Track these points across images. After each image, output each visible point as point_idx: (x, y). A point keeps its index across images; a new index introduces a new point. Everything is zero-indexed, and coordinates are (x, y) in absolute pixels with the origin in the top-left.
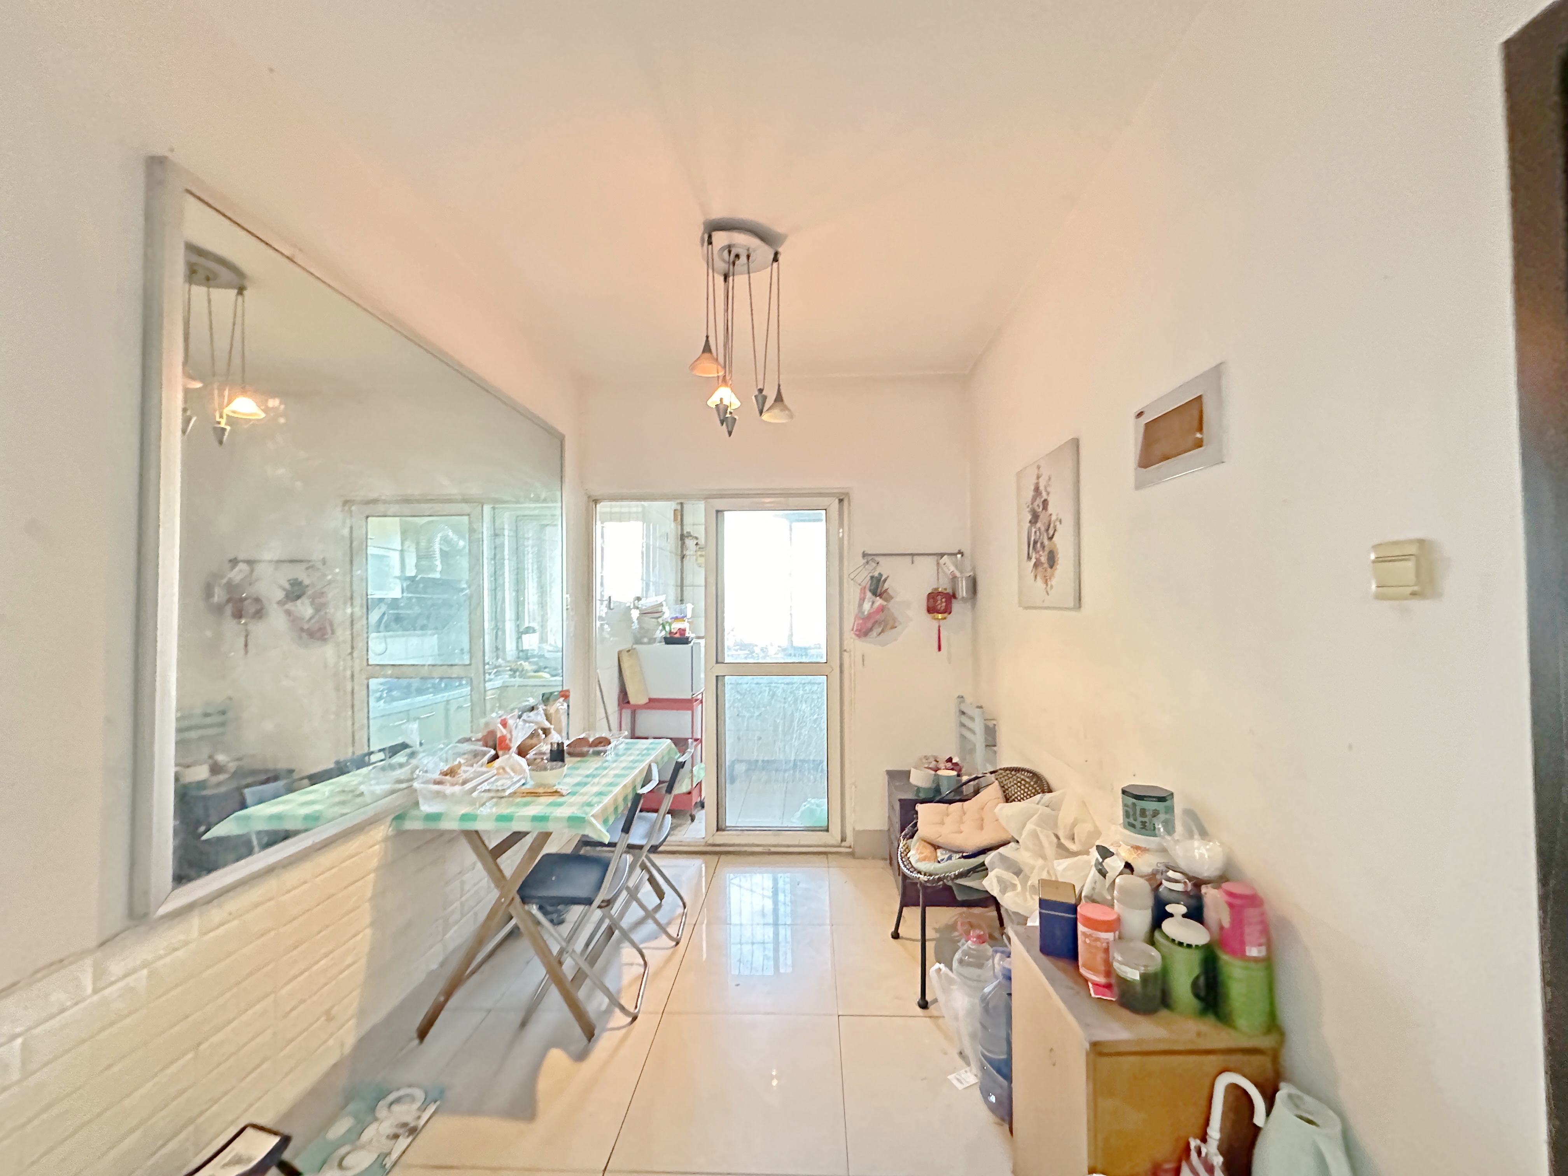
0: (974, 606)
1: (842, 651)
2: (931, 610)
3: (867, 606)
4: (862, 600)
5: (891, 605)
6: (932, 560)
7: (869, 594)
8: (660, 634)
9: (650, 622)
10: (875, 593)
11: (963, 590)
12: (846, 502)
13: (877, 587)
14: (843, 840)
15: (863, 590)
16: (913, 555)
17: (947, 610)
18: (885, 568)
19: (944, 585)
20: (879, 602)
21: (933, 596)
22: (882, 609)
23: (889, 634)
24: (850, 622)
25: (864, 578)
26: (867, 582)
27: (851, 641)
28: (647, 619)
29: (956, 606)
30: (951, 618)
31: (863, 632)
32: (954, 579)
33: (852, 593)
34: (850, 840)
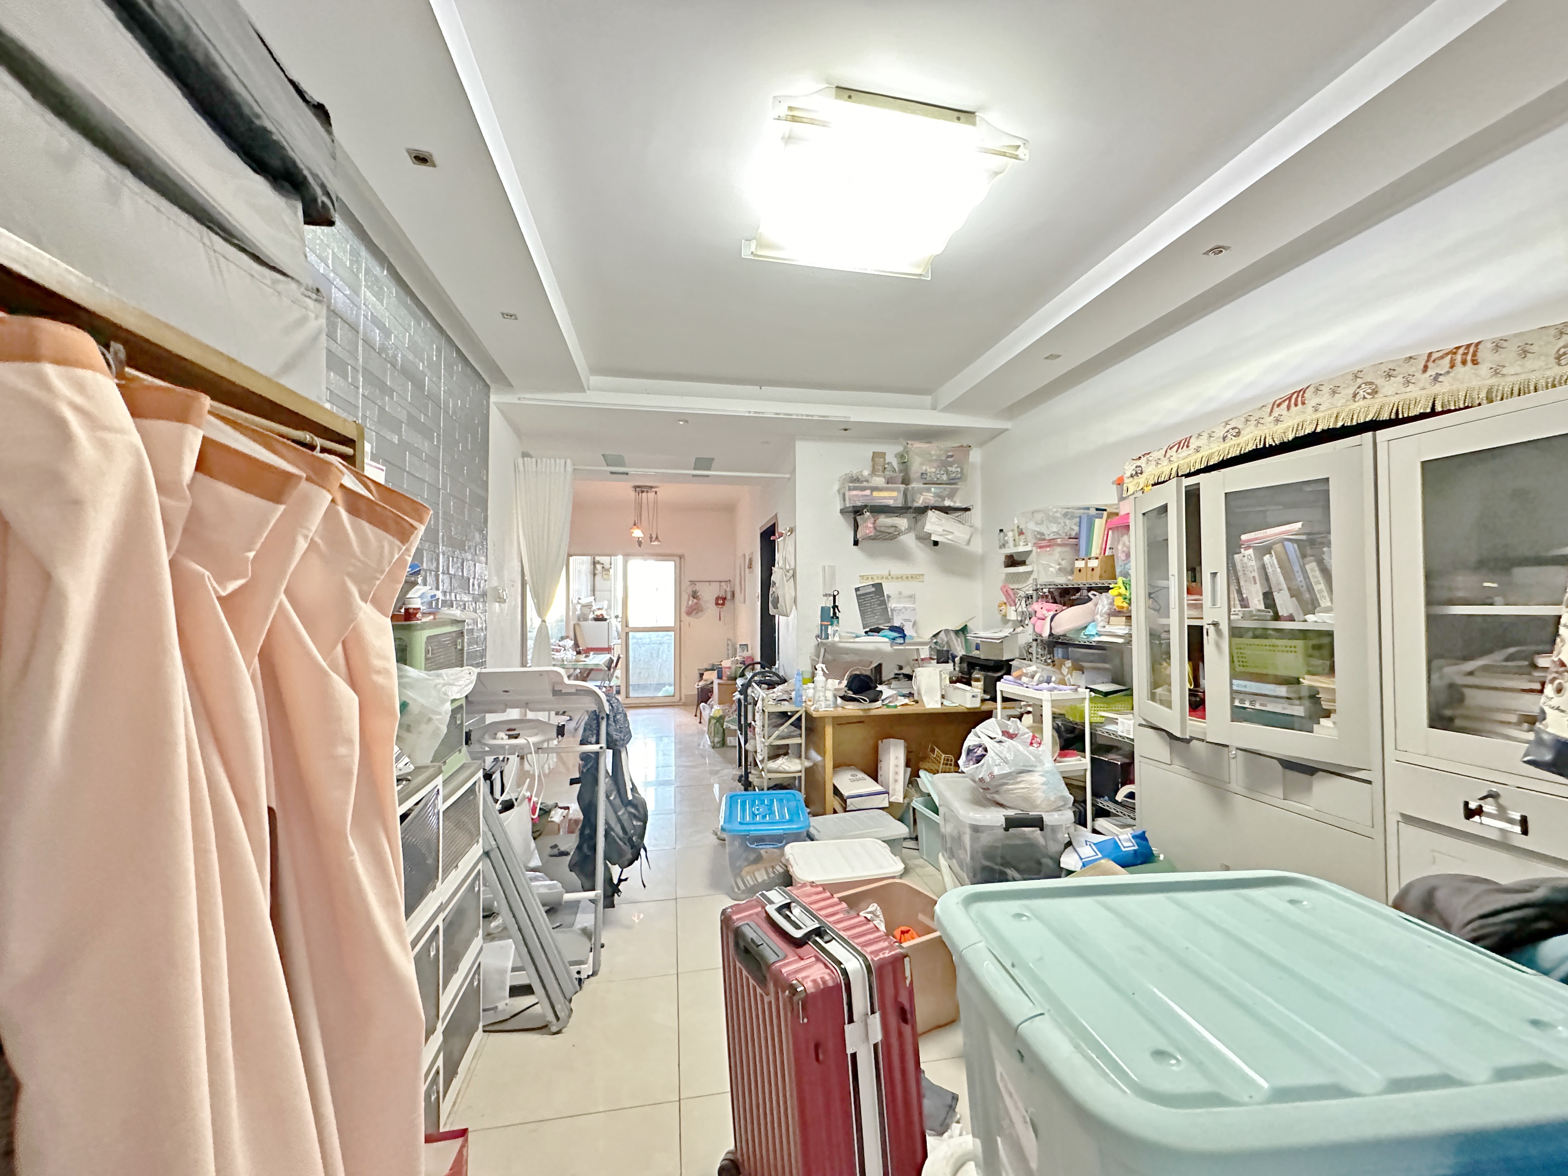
0: (734, 603)
1: (680, 621)
2: (717, 604)
3: (690, 602)
4: (689, 600)
5: (701, 602)
6: (718, 583)
7: (691, 598)
8: (591, 616)
9: (586, 610)
10: (694, 598)
11: (729, 597)
12: (682, 560)
13: (695, 595)
14: (680, 699)
15: (689, 595)
16: (710, 581)
17: (723, 604)
18: (698, 587)
19: (722, 594)
20: (695, 600)
21: (717, 599)
22: (696, 603)
23: (700, 614)
24: (684, 609)
25: (690, 591)
26: (690, 593)
27: (684, 617)
28: (584, 608)
29: (726, 602)
30: (725, 607)
31: (689, 613)
32: (726, 591)
33: (685, 596)
34: (683, 700)
